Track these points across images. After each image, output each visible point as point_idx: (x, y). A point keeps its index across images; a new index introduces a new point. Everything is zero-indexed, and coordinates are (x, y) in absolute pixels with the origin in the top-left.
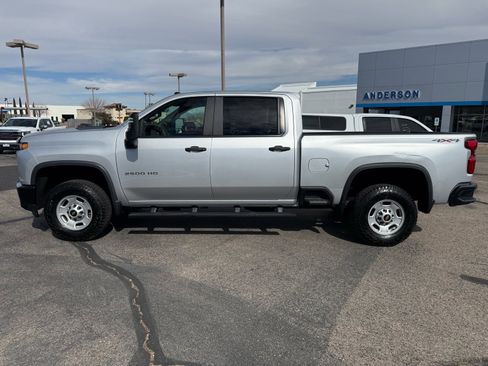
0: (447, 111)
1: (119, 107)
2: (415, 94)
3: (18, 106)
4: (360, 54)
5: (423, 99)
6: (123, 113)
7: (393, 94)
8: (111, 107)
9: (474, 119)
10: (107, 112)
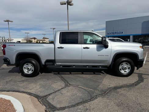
0: (131, 37)
1: (35, 38)
2: (122, 32)
3: (3, 39)
4: (106, 22)
5: (124, 34)
6: (36, 40)
7: (116, 33)
8: (32, 38)
9: (140, 39)
10: (31, 40)
